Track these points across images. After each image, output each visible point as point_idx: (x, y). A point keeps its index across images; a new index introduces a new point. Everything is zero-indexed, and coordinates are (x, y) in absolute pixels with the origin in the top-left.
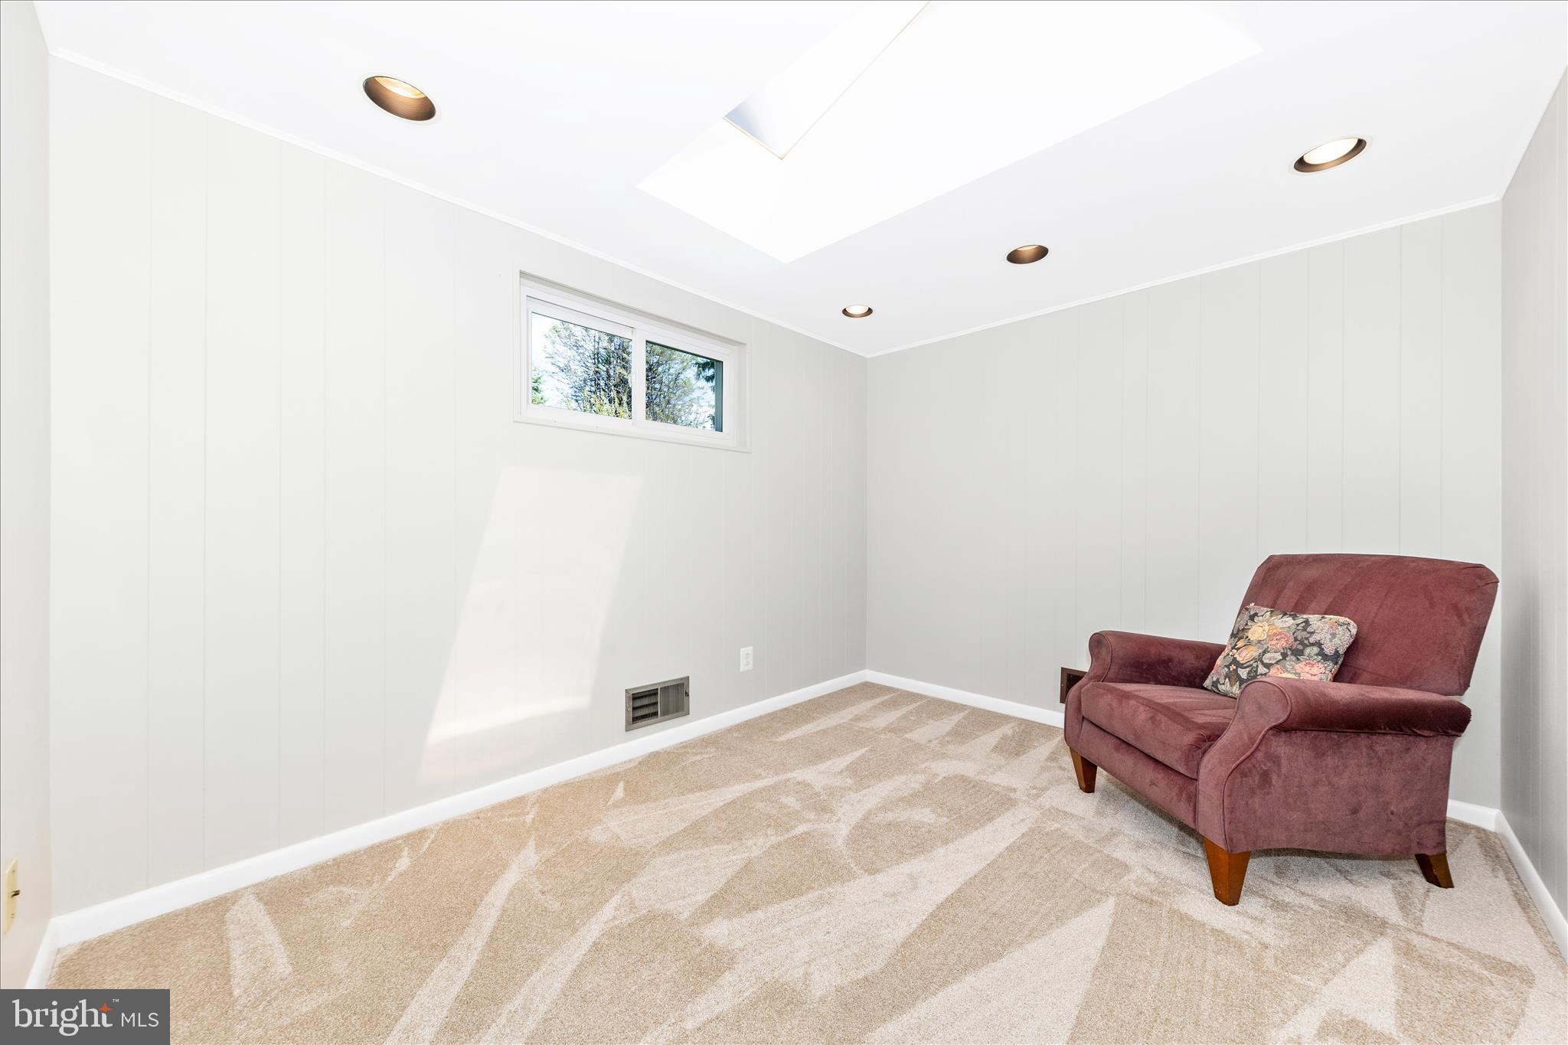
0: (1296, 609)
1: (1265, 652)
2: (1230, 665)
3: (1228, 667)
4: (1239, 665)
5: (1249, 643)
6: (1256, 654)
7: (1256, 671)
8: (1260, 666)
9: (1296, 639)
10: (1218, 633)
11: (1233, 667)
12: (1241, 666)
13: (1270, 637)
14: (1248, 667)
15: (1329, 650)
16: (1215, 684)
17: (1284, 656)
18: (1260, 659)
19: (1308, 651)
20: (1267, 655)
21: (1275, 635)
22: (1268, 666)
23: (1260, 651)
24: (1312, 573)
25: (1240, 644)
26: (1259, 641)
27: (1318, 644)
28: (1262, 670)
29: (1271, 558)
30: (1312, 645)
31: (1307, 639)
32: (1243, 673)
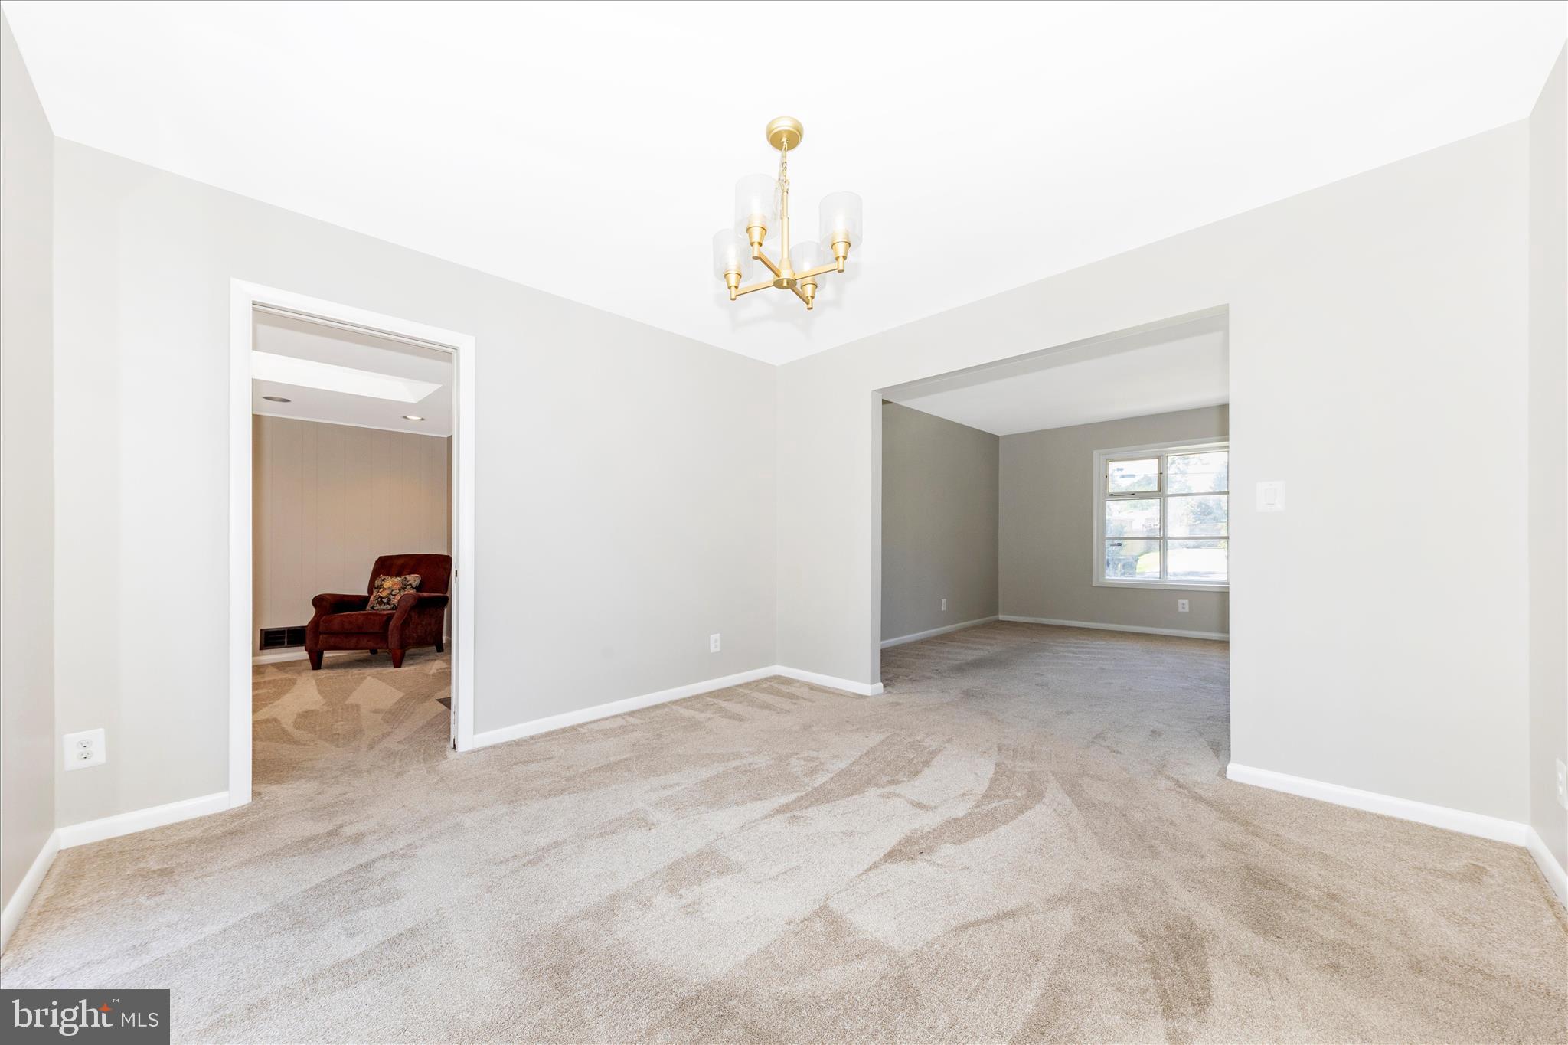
0: (399, 574)
3: (378, 600)
5: (385, 589)
9: (403, 584)
10: (363, 591)
11: (381, 599)
12: (384, 598)
13: (393, 585)
14: (387, 597)
15: (414, 585)
16: (372, 606)
17: (400, 590)
18: (391, 594)
19: (408, 587)
20: (393, 592)
21: (396, 584)
22: (395, 595)
23: (390, 591)
24: (400, 562)
25: (381, 590)
26: (389, 588)
27: (411, 584)
28: (392, 597)
29: (381, 557)
30: (409, 585)
31: (407, 583)
32: (386, 600)
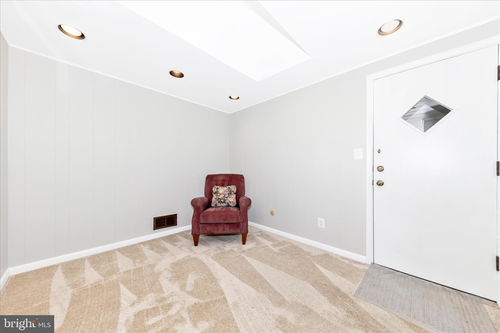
1: (225, 195)
2: (218, 199)
3: (218, 200)
4: (220, 199)
5: (220, 194)
6: (223, 196)
7: (225, 199)
8: (225, 198)
9: (229, 191)
11: (219, 200)
14: (223, 199)
16: (216, 205)
17: (229, 195)
18: (224, 197)
19: (232, 194)
20: (226, 196)
21: (225, 191)
22: (227, 198)
23: (224, 195)
25: (218, 195)
26: (223, 193)
27: (233, 191)
28: (226, 199)
30: (232, 192)
31: (231, 191)
32: (222, 201)
